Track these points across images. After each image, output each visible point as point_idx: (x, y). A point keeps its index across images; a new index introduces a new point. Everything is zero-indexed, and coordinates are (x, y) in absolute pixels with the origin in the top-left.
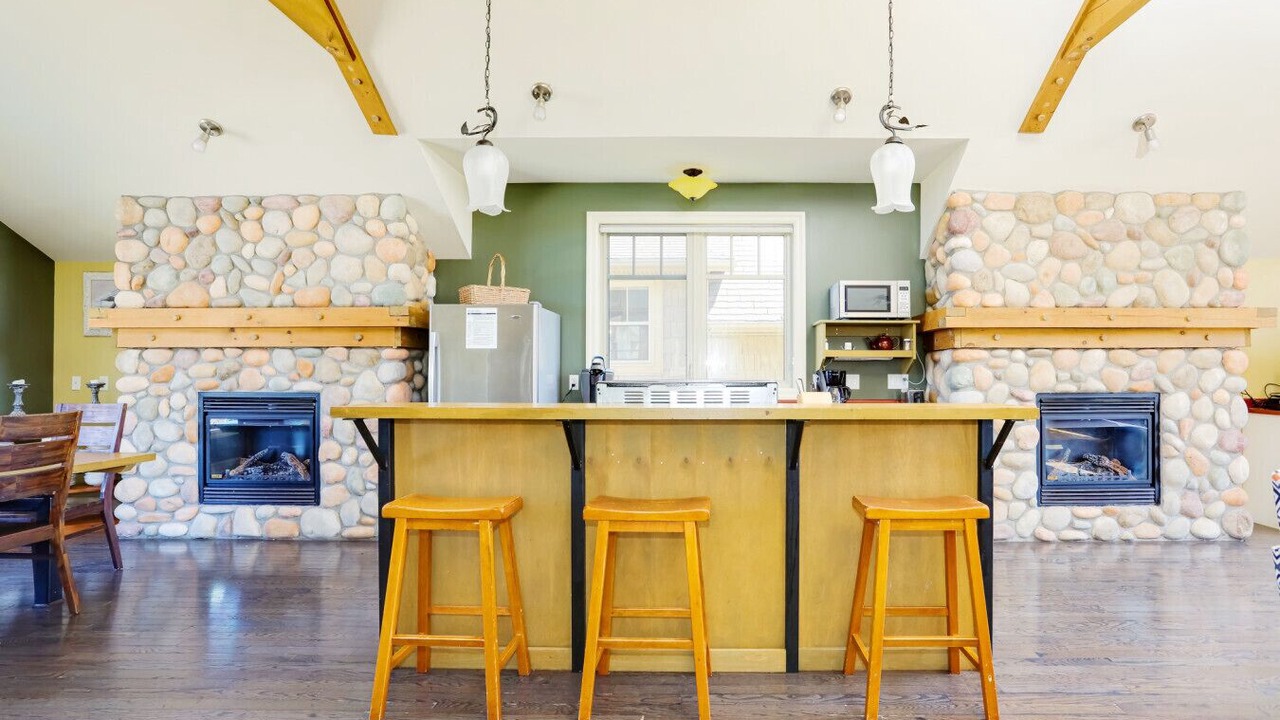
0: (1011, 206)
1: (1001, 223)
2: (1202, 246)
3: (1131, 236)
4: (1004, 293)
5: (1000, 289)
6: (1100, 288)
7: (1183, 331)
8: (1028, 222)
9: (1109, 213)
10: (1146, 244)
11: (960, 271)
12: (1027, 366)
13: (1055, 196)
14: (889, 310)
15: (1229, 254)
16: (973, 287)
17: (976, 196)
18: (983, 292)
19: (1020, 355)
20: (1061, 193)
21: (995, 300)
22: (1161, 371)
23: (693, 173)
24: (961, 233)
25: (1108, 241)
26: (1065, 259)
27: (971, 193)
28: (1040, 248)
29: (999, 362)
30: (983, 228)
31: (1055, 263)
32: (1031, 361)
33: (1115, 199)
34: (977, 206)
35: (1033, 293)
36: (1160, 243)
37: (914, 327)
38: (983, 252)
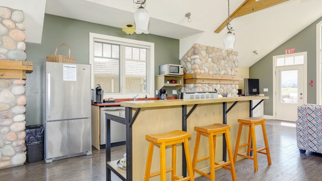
0: (205, 49)
1: (204, 53)
2: (233, 62)
3: (224, 59)
4: (204, 70)
5: (204, 69)
6: (219, 70)
7: (231, 80)
8: (208, 53)
9: (221, 53)
10: (226, 61)
11: (197, 64)
12: (208, 88)
13: (212, 48)
14: (178, 73)
15: (236, 65)
16: (199, 68)
17: (200, 45)
18: (201, 70)
19: (207, 85)
20: (213, 47)
21: (203, 72)
22: (228, 89)
23: (129, 26)
24: (197, 54)
25: (220, 60)
26: (214, 63)
27: (199, 44)
28: (210, 60)
29: (204, 87)
30: (201, 54)
31: (212, 63)
32: (209, 87)
33: (221, 50)
34: (200, 48)
35: (209, 71)
36: (227, 61)
37: (183, 77)
38: (201, 60)
